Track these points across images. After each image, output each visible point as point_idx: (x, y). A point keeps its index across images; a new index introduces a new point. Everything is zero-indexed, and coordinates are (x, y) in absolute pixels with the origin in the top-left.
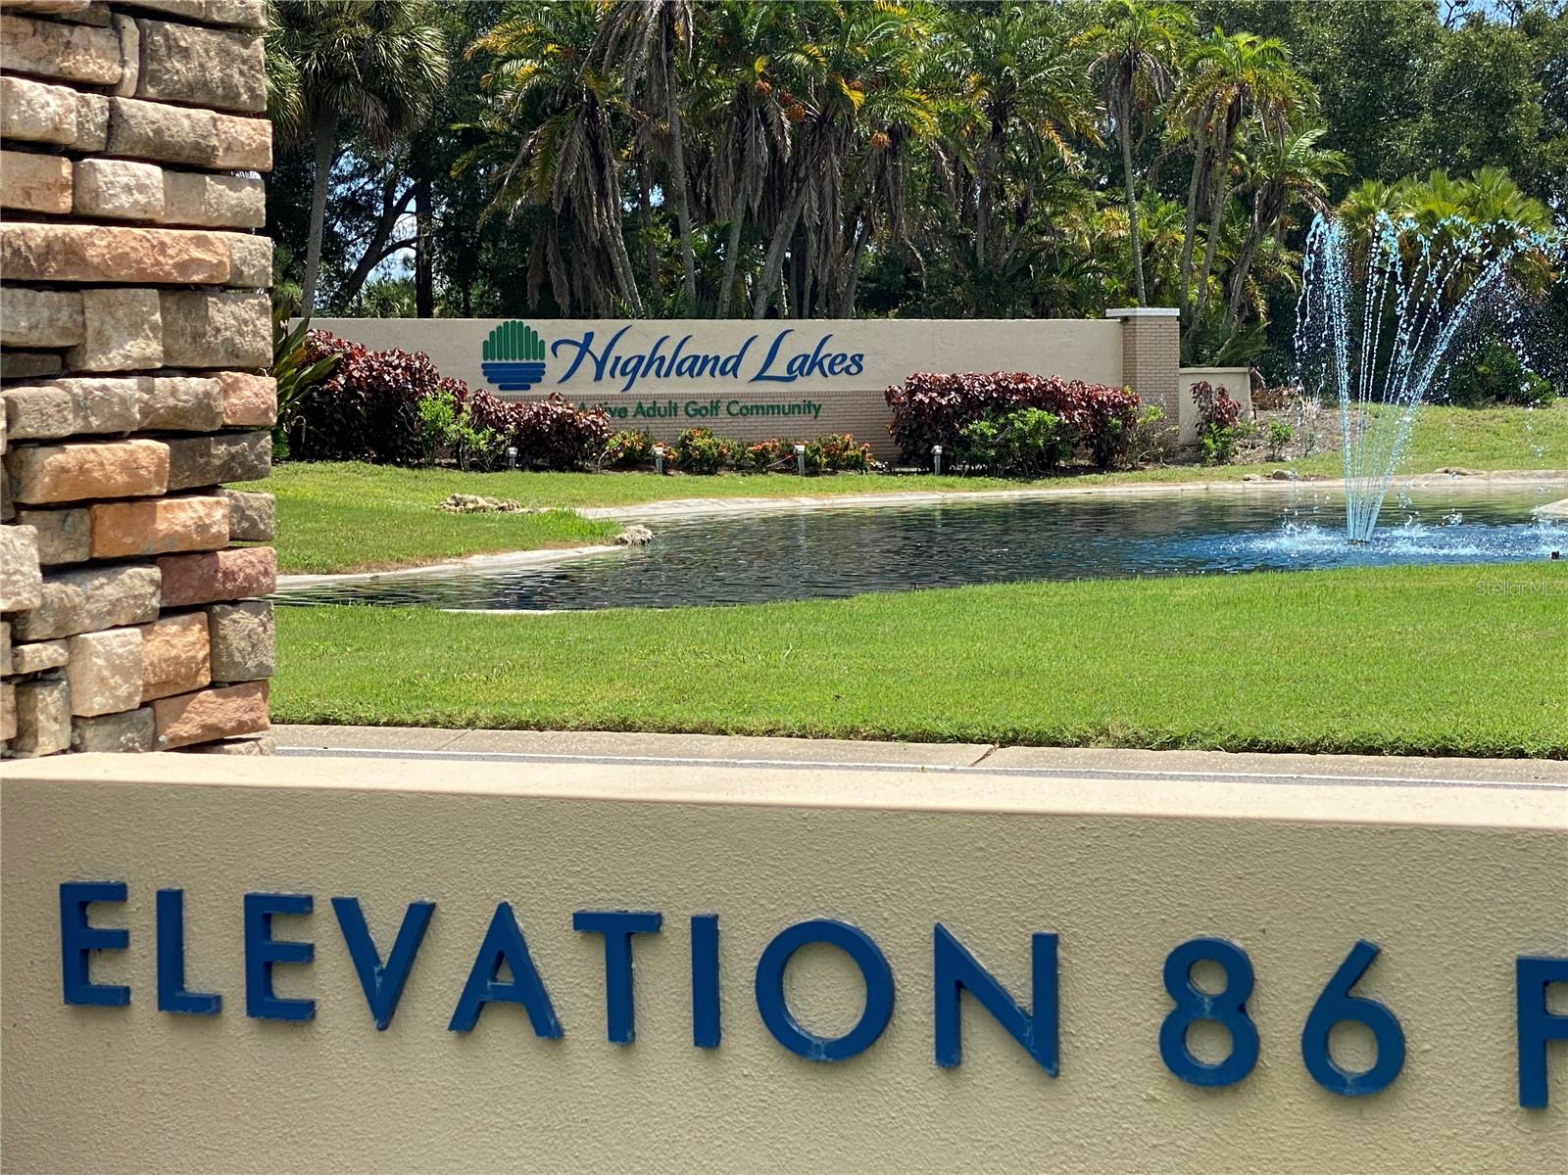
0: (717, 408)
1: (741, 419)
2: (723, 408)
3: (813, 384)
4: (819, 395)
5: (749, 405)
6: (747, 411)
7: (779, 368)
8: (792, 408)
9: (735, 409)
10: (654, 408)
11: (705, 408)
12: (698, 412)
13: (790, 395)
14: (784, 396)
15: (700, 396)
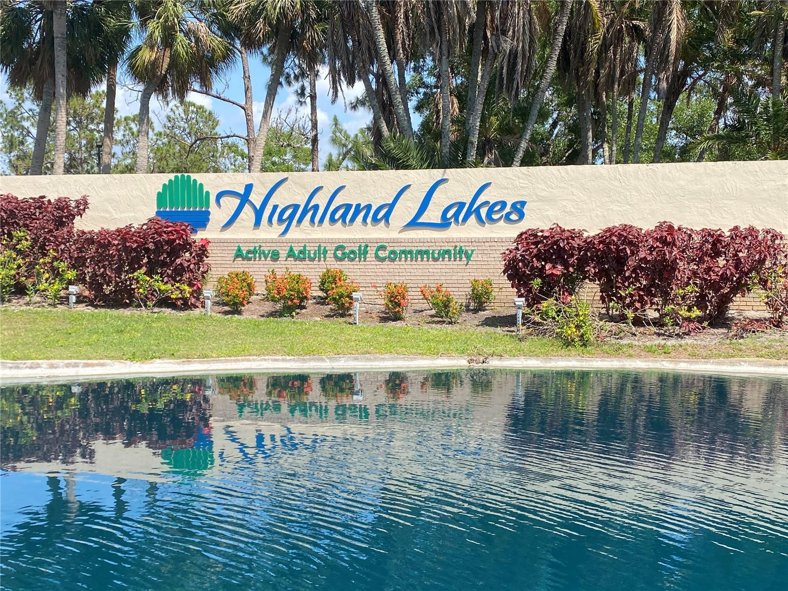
0: (365, 252)
2: (371, 252)
3: (467, 231)
4: (471, 242)
5: (398, 250)
7: (433, 215)
8: (443, 254)
9: (383, 254)
10: (304, 252)
11: (353, 252)
12: (346, 255)
13: (441, 241)
14: (435, 242)
15: (350, 241)
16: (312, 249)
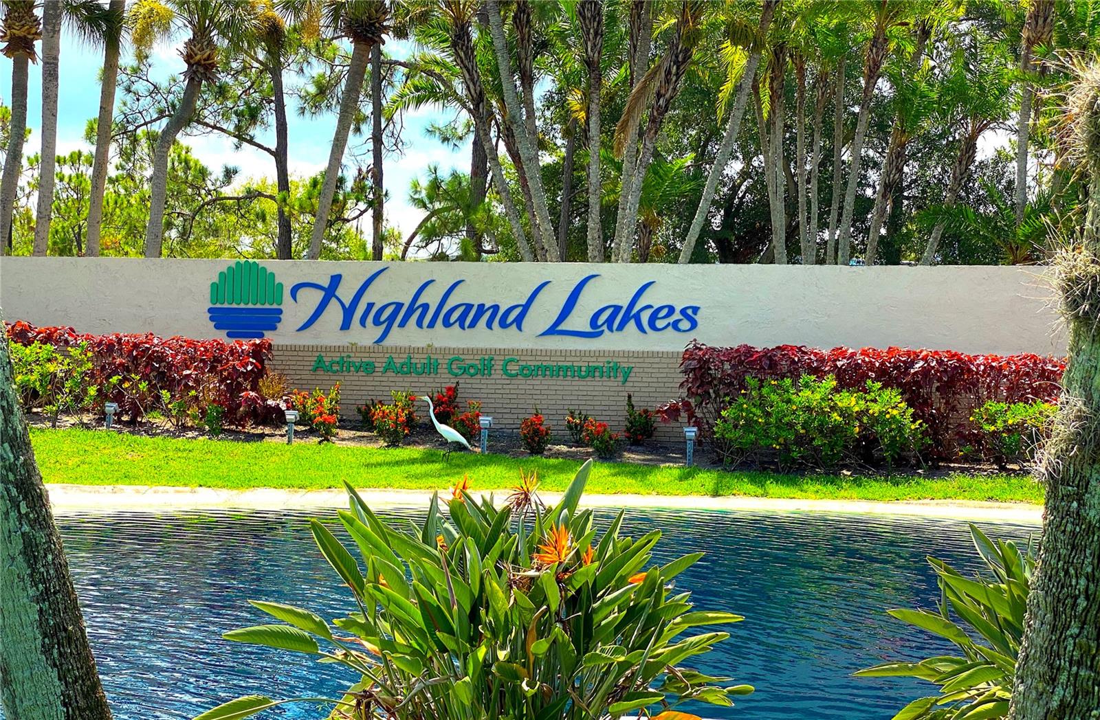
0: (490, 367)
2: (498, 365)
3: (627, 341)
4: (631, 355)
5: (533, 364)
6: (530, 372)
7: (579, 320)
8: (592, 372)
10: (408, 365)
11: (475, 366)
12: (464, 370)
13: (588, 354)
14: (582, 355)
15: (471, 352)
16: (419, 360)
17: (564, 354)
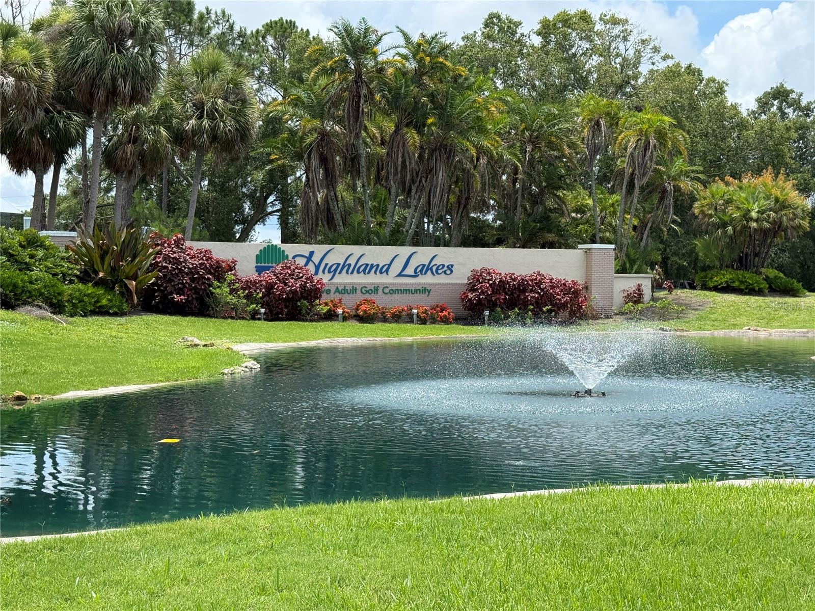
0: (377, 290)
1: (389, 295)
2: (380, 290)
3: (427, 279)
4: (430, 284)
5: (394, 289)
6: (393, 292)
7: (410, 271)
8: (416, 291)
9: (386, 291)
10: (344, 290)
11: (371, 290)
12: (367, 292)
13: (416, 284)
14: (412, 284)
15: (369, 284)
16: (349, 288)
17: (406, 284)
